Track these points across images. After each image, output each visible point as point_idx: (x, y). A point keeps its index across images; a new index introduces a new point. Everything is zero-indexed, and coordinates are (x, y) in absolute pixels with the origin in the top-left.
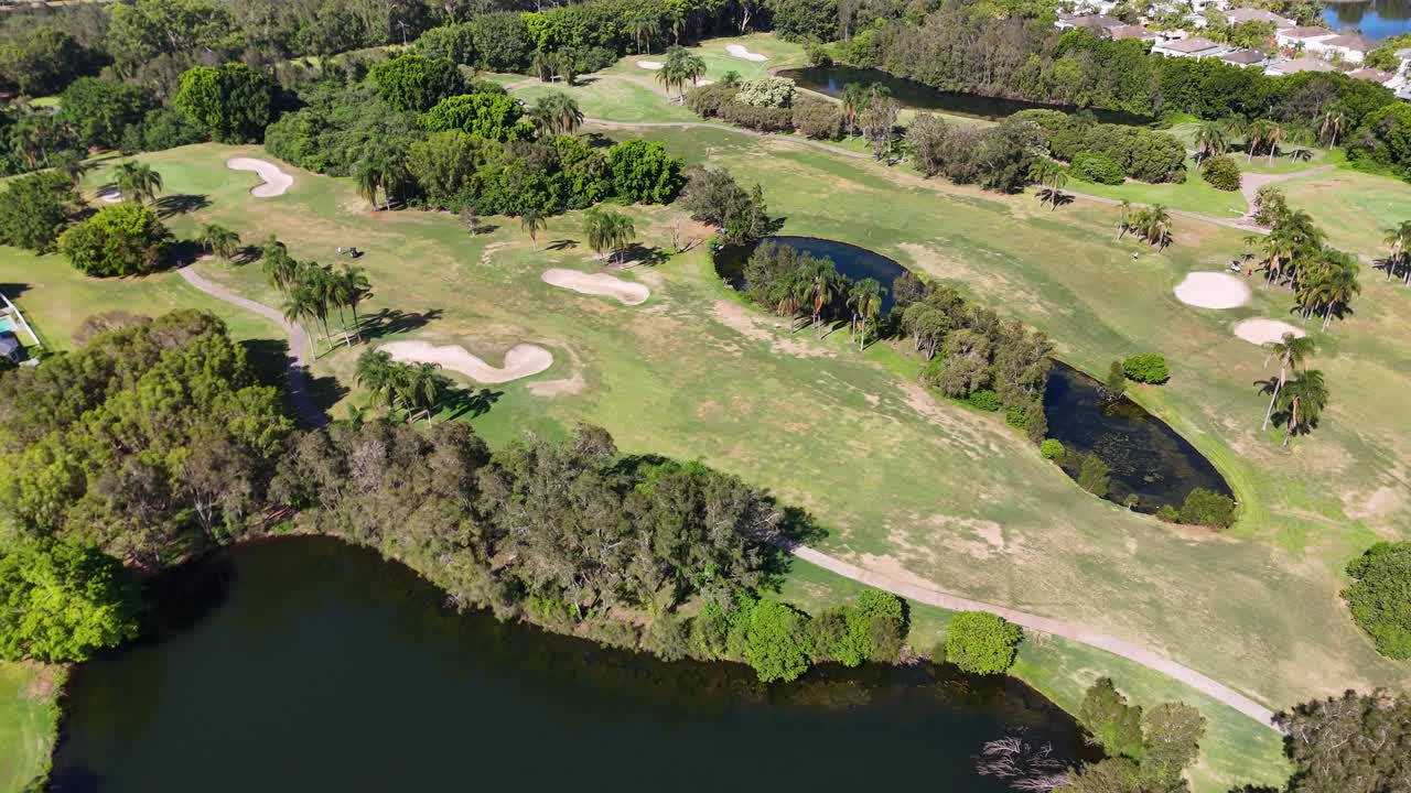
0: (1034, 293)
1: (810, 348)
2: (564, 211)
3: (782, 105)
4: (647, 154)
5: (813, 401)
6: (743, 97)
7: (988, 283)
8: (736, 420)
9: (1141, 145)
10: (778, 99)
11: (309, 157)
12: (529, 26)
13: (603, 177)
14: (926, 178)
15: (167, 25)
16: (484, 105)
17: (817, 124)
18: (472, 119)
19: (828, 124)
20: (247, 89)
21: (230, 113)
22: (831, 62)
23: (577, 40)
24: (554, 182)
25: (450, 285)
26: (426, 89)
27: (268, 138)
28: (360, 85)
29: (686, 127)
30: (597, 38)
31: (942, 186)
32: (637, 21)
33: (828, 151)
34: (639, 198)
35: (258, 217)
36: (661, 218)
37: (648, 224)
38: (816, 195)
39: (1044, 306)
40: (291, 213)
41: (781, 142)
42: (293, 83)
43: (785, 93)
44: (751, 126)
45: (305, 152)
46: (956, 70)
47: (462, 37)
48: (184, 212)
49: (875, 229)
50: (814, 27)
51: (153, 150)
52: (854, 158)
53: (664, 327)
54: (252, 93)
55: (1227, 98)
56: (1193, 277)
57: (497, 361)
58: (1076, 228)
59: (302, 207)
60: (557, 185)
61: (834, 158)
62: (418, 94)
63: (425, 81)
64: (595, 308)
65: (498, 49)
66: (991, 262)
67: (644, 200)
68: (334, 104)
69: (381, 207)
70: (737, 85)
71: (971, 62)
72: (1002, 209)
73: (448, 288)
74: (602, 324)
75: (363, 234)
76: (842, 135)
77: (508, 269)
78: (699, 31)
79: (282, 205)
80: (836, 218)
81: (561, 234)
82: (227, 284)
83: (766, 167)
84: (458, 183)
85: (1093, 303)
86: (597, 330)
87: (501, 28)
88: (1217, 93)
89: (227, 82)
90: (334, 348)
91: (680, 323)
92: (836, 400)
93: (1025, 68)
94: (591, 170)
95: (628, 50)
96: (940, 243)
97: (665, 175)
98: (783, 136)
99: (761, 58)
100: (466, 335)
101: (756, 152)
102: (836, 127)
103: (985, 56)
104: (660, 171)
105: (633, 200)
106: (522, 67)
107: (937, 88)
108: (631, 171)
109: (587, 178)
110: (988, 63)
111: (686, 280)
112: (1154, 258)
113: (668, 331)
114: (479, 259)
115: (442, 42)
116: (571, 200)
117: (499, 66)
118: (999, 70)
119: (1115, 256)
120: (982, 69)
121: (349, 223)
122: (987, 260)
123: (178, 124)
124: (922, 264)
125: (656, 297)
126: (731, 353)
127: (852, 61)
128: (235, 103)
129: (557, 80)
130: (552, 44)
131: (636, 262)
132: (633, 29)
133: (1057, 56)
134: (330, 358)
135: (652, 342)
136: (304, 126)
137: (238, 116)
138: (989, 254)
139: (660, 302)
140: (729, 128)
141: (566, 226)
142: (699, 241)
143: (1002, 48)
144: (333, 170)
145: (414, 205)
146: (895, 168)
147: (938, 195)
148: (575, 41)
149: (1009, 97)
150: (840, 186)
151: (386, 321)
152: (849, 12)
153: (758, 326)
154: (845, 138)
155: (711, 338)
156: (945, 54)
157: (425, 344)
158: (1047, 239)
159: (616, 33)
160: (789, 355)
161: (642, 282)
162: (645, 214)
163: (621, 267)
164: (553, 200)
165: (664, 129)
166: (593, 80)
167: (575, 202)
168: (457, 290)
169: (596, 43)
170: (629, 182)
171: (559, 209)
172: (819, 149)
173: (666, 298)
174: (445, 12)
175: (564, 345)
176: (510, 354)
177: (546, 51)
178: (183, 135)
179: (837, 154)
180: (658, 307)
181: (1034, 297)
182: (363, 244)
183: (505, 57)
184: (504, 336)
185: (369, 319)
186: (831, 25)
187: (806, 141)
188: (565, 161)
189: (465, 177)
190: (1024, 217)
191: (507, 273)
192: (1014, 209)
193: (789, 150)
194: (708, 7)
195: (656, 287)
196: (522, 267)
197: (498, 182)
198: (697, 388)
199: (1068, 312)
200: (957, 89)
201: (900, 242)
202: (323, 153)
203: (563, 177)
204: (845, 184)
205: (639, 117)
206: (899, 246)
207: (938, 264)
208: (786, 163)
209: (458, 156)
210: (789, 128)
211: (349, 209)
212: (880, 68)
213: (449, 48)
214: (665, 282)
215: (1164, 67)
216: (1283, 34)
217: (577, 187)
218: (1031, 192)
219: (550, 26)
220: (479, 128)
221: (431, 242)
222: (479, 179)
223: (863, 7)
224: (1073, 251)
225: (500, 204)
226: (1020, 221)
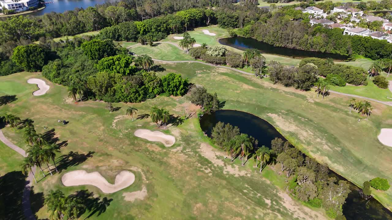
0: (324, 139)
1: (240, 171)
2: (146, 100)
3: (222, 56)
4: (175, 79)
5: (243, 203)
6: (209, 52)
7: (305, 134)
8: (211, 216)
9: (352, 73)
10: (221, 54)
11: (56, 79)
12: (137, 26)
13: (159, 87)
14: (275, 84)
15: (16, 28)
16: (118, 60)
17: (234, 63)
18: (113, 65)
19: (239, 63)
20: (36, 54)
21: (30, 62)
22: (237, 35)
23: (153, 30)
24: (142, 90)
25: (99, 138)
26: (100, 52)
27: (43, 71)
28: (79, 48)
29: (189, 63)
30: (160, 29)
31: (281, 87)
32: (173, 23)
33: (239, 72)
34: (173, 94)
35: (33, 105)
36: (180, 102)
37: (175, 105)
38: (236, 91)
39: (328, 146)
40: (45, 103)
41: (222, 69)
42: (56, 48)
43: (223, 52)
44: (212, 63)
45: (55, 77)
46: (280, 40)
47: (115, 30)
48: (6, 104)
49: (258, 106)
50: (231, 24)
51: (3, 76)
52: (248, 75)
53: (180, 159)
54: (38, 55)
55: (376, 51)
56: (383, 130)
57: (112, 180)
58: (333, 107)
59: (50, 100)
60: (142, 91)
61: (241, 75)
62: (96, 53)
63: (99, 49)
64: (154, 150)
65: (127, 34)
66: (304, 123)
67: (174, 95)
68: (69, 56)
69: (79, 100)
70: (206, 48)
71: (285, 37)
72: (304, 97)
73: (98, 139)
74: (156, 158)
75: (70, 113)
76: (243, 66)
77: (122, 130)
78: (194, 25)
79: (42, 100)
80: (244, 101)
81: (143, 111)
82: (13, 139)
83: (217, 79)
84: (107, 91)
85: (348, 145)
86: (154, 161)
87: (128, 27)
88: (372, 49)
89: (29, 52)
90: (46, 176)
91: (187, 156)
92: (253, 202)
93: (303, 39)
94: (155, 85)
95: (171, 33)
96: (283, 114)
97: (182, 86)
98: (223, 66)
99: (214, 34)
100: (101, 166)
101: (213, 73)
102: (241, 63)
103: (289, 35)
104: (180, 85)
105: (170, 95)
106: (135, 40)
107: (273, 45)
108: (170, 85)
109: (154, 87)
110: (290, 38)
111: (189, 132)
112: (365, 121)
113: (182, 161)
114: (111, 124)
115: (108, 32)
116: (148, 96)
117: (128, 39)
118: (294, 40)
119: (351, 120)
120: (288, 39)
121: (66, 108)
122: (303, 123)
123: (13, 65)
124: (278, 123)
125: (178, 143)
126: (208, 174)
127: (244, 35)
128: (31, 59)
129: (147, 44)
130: (145, 32)
131: (170, 125)
132: (172, 26)
133: (314, 34)
134: (43, 181)
135: (175, 168)
136: (55, 67)
137: (33, 63)
138: (303, 120)
139: (179, 145)
140: (204, 63)
141: (146, 107)
142: (194, 112)
143: (295, 32)
144: (64, 83)
145: (91, 99)
146: (263, 79)
147: (280, 91)
148: (153, 31)
149: (298, 49)
150: (244, 87)
151: (71, 158)
152: (242, 19)
153: (218, 158)
154: (244, 67)
155: (199, 165)
156: (275, 34)
157: (84, 172)
158: (323, 112)
159: (167, 28)
160: (231, 175)
161: (172, 135)
162: (174, 100)
163: (164, 128)
164: (141, 97)
165: (182, 63)
166: (158, 44)
167: (149, 96)
168: (101, 140)
169: (160, 31)
170: (169, 89)
171: (144, 99)
172: (235, 71)
173: (181, 142)
174: (112, 20)
175: (140, 170)
176: (118, 177)
177: (143, 34)
178: (14, 70)
179: (242, 74)
180: (178, 148)
181: (324, 142)
182: (68, 118)
183: (129, 37)
184: (116, 167)
185: (64, 157)
186: (236, 23)
187: (231, 68)
188: (146, 81)
189: (109, 89)
190: (313, 102)
191: (121, 132)
192: (308, 98)
193: (225, 72)
194: (197, 18)
195: (178, 137)
196: (127, 129)
197: (121, 91)
198: (194, 195)
199: (339, 149)
200: (280, 46)
201: (268, 113)
202: (61, 78)
203: (145, 87)
204: (246, 87)
205: (173, 59)
206: (268, 114)
207: (284, 124)
208: (224, 77)
209: (106, 82)
210: (225, 64)
211: (67, 101)
212: (253, 38)
213: (111, 34)
214: (182, 134)
215: (351, 39)
216: (386, 25)
217: (150, 91)
218: (313, 89)
219: (144, 26)
220: (116, 69)
221: (94, 116)
222: (114, 89)
223: (246, 17)
224: (334, 117)
225: (122, 99)
226: (311, 103)
